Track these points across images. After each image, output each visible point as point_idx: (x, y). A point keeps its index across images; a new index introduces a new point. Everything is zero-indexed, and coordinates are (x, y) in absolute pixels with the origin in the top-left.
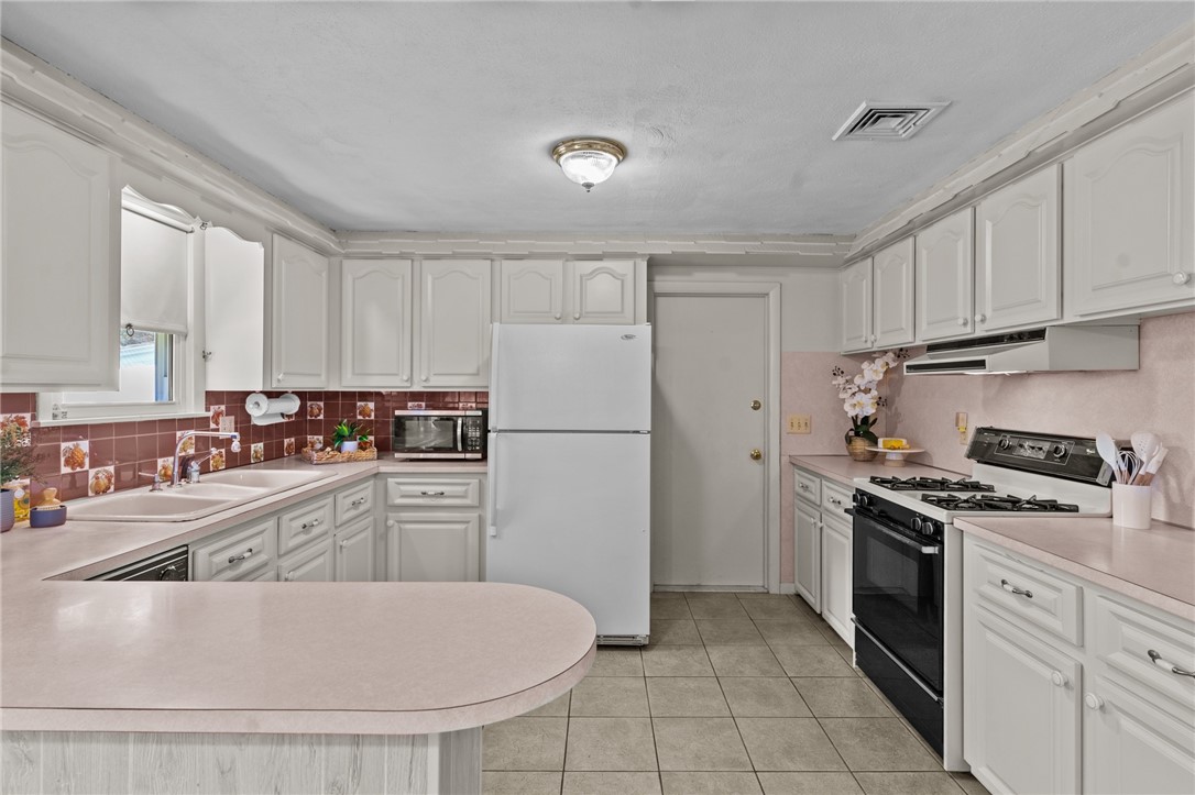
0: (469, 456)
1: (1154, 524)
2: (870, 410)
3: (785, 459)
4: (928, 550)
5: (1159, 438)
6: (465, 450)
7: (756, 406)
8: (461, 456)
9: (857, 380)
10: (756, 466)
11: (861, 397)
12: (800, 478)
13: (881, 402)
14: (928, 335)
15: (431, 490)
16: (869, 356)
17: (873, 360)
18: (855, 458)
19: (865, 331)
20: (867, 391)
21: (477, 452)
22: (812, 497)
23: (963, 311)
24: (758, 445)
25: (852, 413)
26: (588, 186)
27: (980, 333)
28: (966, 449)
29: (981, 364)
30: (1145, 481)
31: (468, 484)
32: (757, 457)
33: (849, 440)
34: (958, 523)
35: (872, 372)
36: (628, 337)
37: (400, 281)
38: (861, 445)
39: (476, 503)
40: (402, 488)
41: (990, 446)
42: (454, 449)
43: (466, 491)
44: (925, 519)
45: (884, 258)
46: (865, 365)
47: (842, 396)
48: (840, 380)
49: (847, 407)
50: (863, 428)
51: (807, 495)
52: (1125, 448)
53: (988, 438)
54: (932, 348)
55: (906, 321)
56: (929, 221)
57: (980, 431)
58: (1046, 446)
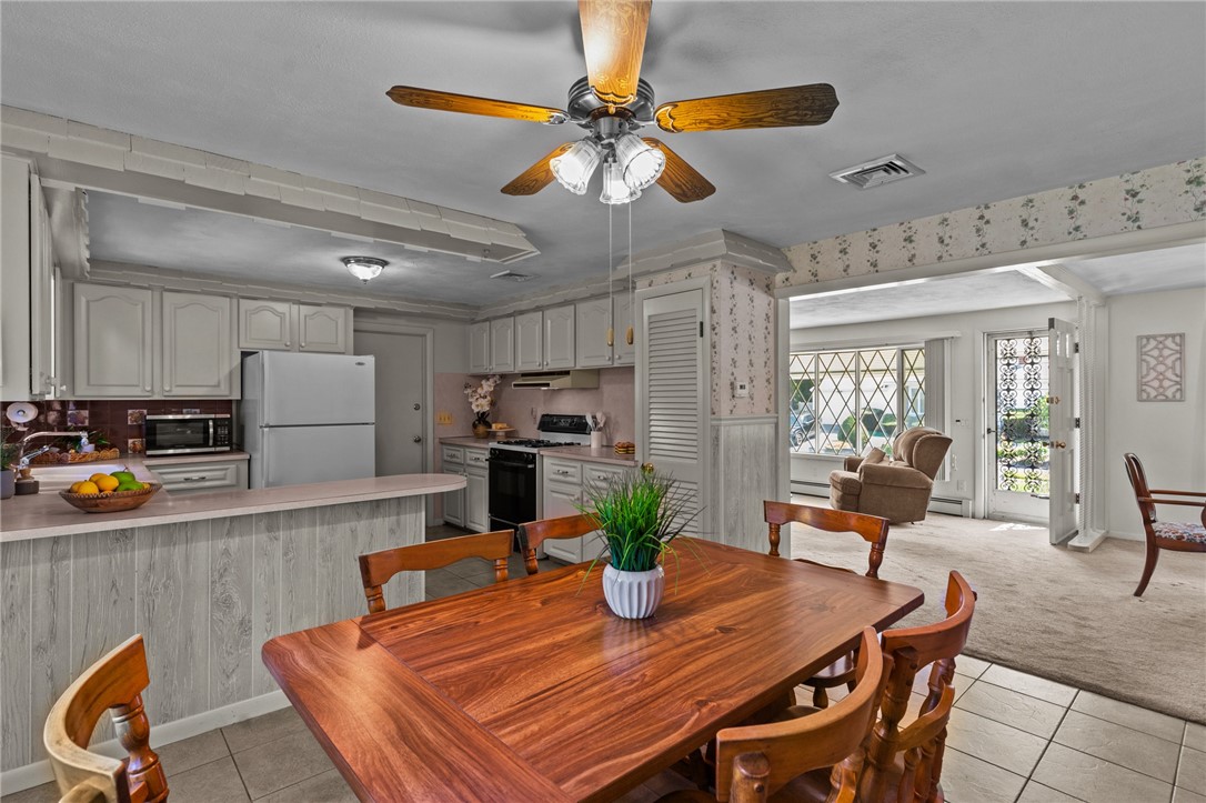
0: (218, 449)
1: (603, 446)
2: (487, 408)
3: (437, 440)
4: (530, 466)
5: (604, 414)
6: (215, 445)
7: (417, 408)
8: (212, 449)
9: (479, 390)
10: (418, 447)
11: (482, 401)
12: (447, 451)
13: (492, 404)
14: (522, 367)
15: (195, 476)
16: (486, 377)
17: (488, 380)
18: (478, 437)
19: (485, 363)
20: (485, 397)
21: (226, 445)
22: (458, 461)
23: (538, 359)
24: (418, 432)
25: (476, 410)
26: (365, 281)
27: (545, 370)
28: (536, 426)
29: (548, 385)
30: (600, 430)
31: (226, 469)
32: (418, 441)
33: (475, 426)
34: (542, 453)
35: (487, 386)
36: (359, 364)
37: (140, 306)
38: (481, 429)
39: (234, 483)
40: (165, 477)
41: (548, 424)
42: (206, 444)
43: (225, 475)
44: (528, 454)
45: (498, 324)
46: (483, 382)
47: (470, 400)
48: (469, 391)
49: (473, 407)
50: (482, 419)
51: (454, 460)
52: (594, 417)
53: (547, 419)
54: (524, 375)
55: (510, 360)
56: (522, 313)
57: (543, 416)
58: (569, 420)
